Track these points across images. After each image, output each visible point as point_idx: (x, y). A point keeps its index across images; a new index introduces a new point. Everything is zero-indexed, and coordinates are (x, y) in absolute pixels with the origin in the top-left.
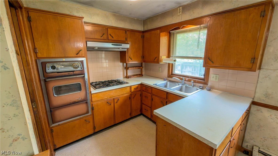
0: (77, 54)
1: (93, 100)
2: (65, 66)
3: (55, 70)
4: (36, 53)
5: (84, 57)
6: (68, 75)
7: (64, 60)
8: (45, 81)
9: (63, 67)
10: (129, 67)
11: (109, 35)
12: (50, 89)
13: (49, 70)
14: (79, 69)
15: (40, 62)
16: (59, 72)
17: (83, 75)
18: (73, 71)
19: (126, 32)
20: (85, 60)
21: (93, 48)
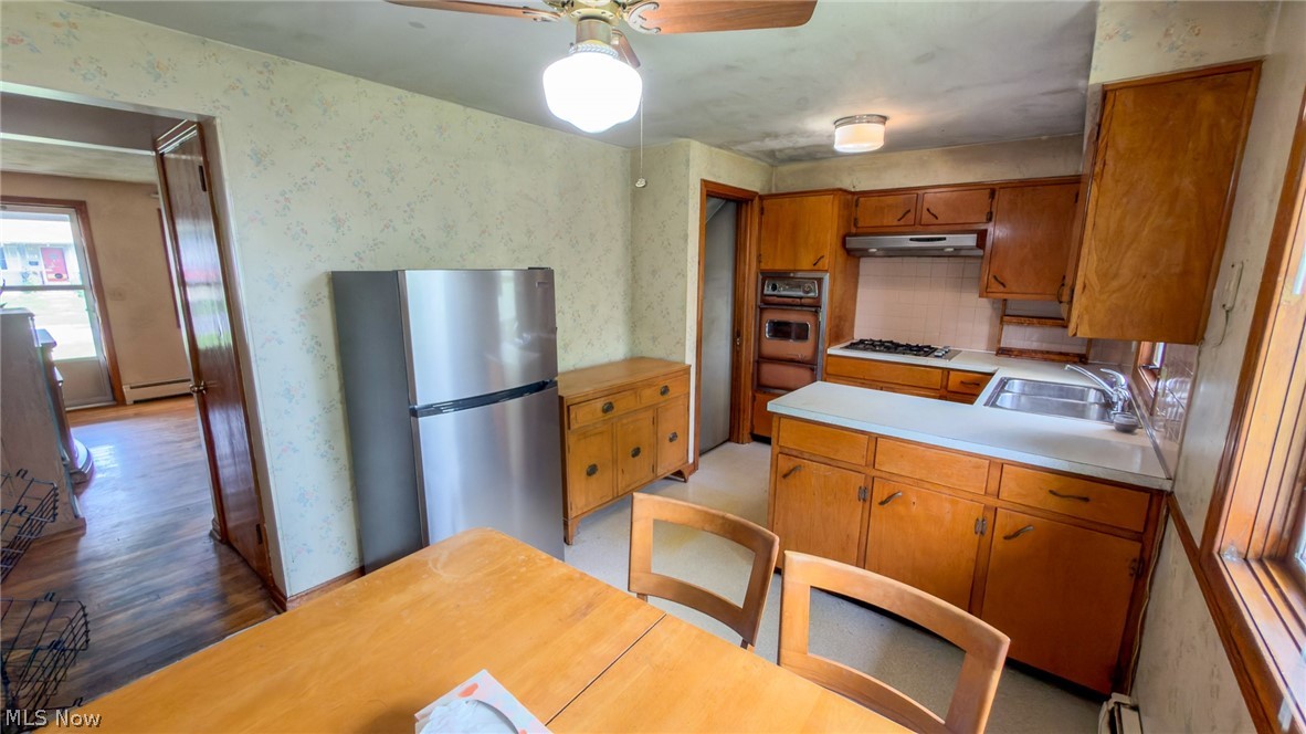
0: (814, 265)
1: (829, 370)
2: (793, 285)
3: (775, 292)
4: (760, 262)
7: (792, 274)
8: (760, 308)
9: (787, 287)
10: (1005, 315)
11: (925, 211)
12: (763, 322)
13: (768, 291)
14: (812, 294)
15: (760, 277)
16: (778, 296)
17: (815, 307)
18: (801, 298)
19: (993, 193)
20: (827, 277)
21: (866, 250)
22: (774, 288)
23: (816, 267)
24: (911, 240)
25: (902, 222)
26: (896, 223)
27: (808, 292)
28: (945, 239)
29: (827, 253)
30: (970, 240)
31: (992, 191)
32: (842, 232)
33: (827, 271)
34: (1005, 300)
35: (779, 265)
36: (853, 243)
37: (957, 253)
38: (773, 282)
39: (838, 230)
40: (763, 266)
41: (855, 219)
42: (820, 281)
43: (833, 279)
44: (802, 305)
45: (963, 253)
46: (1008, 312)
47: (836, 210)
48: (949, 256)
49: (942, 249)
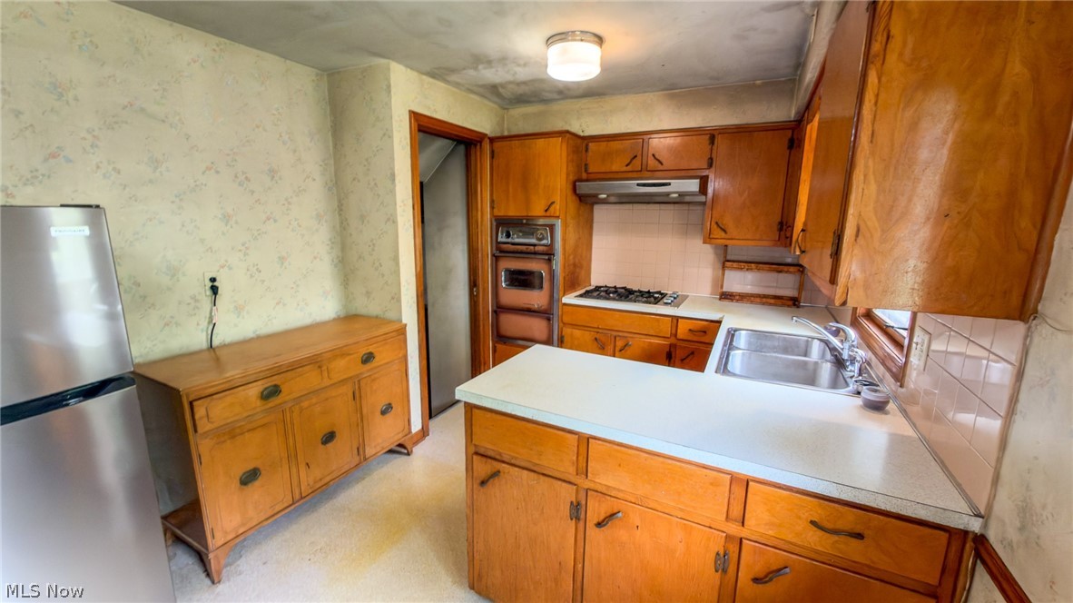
0: (546, 211)
1: (565, 319)
2: (525, 232)
3: (509, 240)
4: (493, 208)
7: (525, 221)
8: (495, 256)
9: (521, 234)
10: (727, 261)
11: (651, 157)
12: (499, 271)
13: (502, 238)
14: (544, 242)
15: (494, 224)
16: (513, 244)
17: (549, 255)
18: (534, 245)
19: (712, 139)
20: (559, 223)
21: (596, 196)
22: (508, 235)
23: (548, 214)
24: (638, 185)
25: (629, 168)
26: (625, 169)
27: (540, 240)
28: (669, 184)
29: (557, 198)
30: (692, 185)
31: (712, 135)
32: (572, 178)
33: (558, 217)
34: (726, 246)
35: (512, 211)
36: (585, 188)
37: (682, 200)
38: (505, 229)
39: (568, 175)
40: (497, 213)
41: (586, 165)
42: (552, 227)
43: (565, 225)
44: (535, 253)
45: (688, 199)
46: (729, 258)
47: (564, 154)
48: (674, 203)
49: (668, 194)
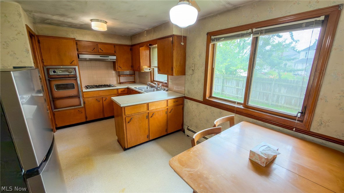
0: (71, 63)
1: (85, 96)
2: (63, 71)
3: (56, 74)
4: (43, 62)
5: (76, 65)
6: (65, 77)
7: (62, 67)
8: (49, 80)
9: (61, 71)
10: (119, 75)
11: (99, 49)
13: (51, 73)
15: (45, 68)
16: (58, 75)
17: (74, 77)
19: (115, 46)
22: (54, 72)
23: (72, 64)
24: (100, 56)
25: (93, 51)
27: (70, 73)
28: (109, 57)
29: (75, 59)
30: (114, 57)
34: (119, 72)
37: (111, 61)
41: (77, 49)
42: (75, 69)
43: (80, 68)
44: (69, 77)
47: (75, 45)
49: (108, 59)
